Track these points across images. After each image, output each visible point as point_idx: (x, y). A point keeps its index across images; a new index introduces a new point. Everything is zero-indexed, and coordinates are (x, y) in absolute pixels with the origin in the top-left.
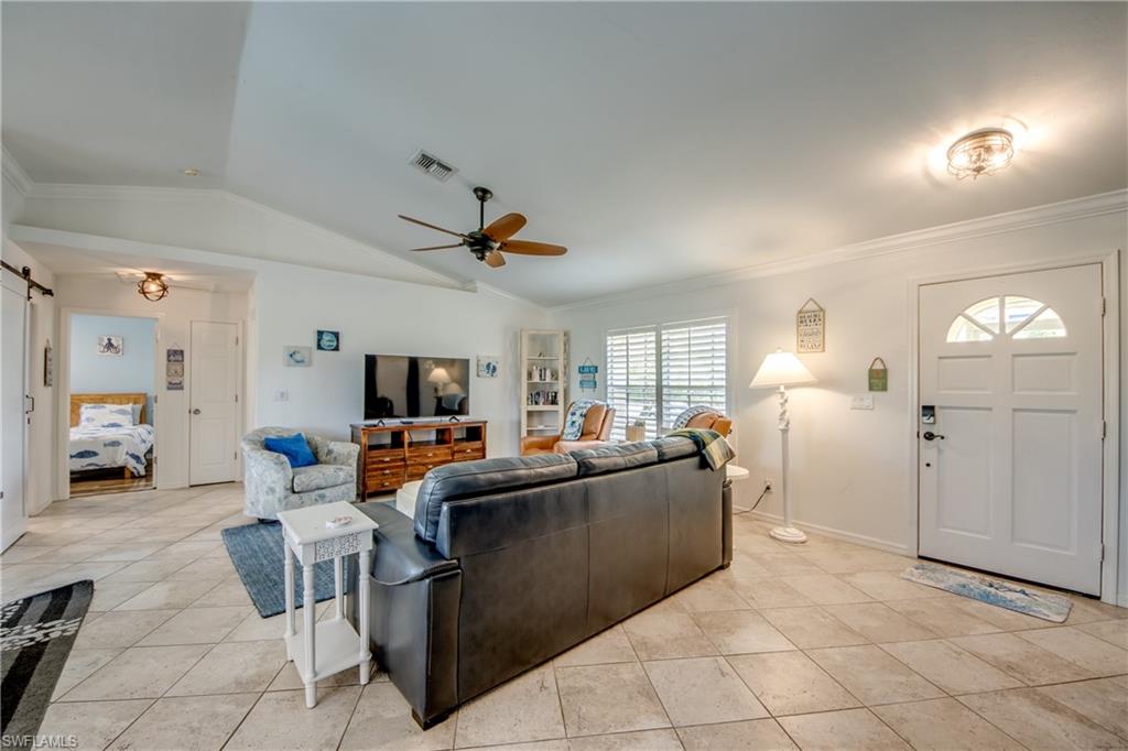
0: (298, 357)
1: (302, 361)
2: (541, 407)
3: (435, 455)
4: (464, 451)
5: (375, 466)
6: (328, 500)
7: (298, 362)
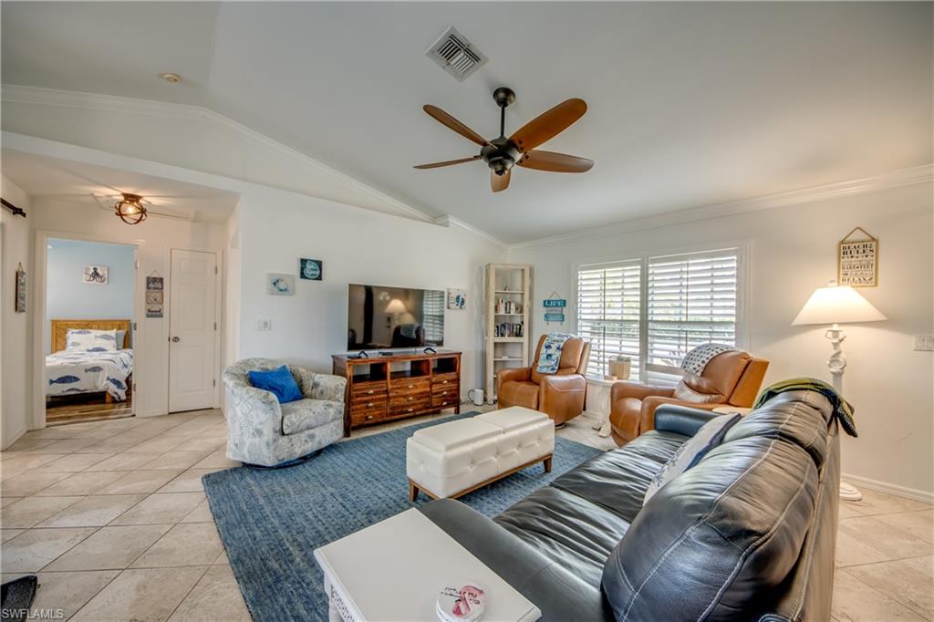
0: (282, 285)
1: (286, 290)
2: (506, 339)
3: (415, 387)
4: (441, 382)
5: (359, 399)
6: (317, 439)
7: (281, 290)
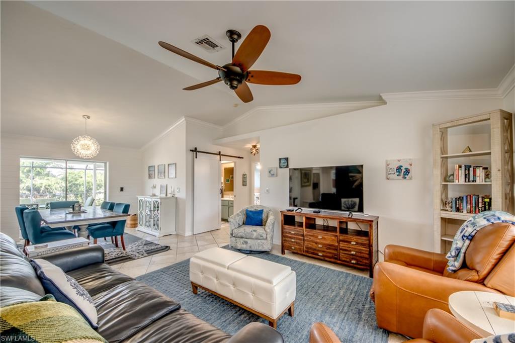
3: (324, 238)
5: (287, 235)
6: (249, 245)
7: (272, 175)
